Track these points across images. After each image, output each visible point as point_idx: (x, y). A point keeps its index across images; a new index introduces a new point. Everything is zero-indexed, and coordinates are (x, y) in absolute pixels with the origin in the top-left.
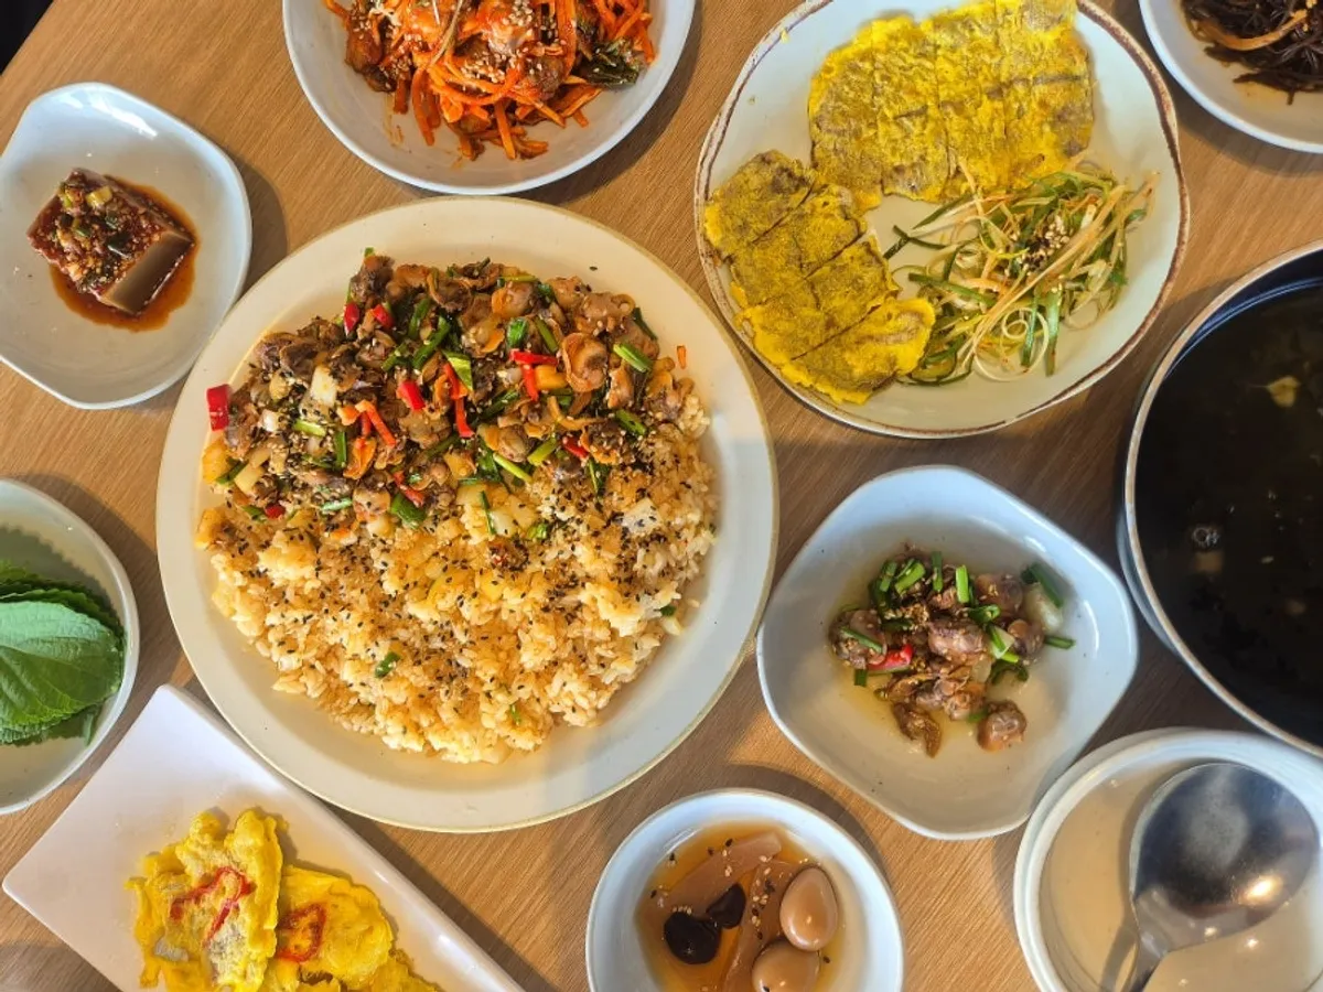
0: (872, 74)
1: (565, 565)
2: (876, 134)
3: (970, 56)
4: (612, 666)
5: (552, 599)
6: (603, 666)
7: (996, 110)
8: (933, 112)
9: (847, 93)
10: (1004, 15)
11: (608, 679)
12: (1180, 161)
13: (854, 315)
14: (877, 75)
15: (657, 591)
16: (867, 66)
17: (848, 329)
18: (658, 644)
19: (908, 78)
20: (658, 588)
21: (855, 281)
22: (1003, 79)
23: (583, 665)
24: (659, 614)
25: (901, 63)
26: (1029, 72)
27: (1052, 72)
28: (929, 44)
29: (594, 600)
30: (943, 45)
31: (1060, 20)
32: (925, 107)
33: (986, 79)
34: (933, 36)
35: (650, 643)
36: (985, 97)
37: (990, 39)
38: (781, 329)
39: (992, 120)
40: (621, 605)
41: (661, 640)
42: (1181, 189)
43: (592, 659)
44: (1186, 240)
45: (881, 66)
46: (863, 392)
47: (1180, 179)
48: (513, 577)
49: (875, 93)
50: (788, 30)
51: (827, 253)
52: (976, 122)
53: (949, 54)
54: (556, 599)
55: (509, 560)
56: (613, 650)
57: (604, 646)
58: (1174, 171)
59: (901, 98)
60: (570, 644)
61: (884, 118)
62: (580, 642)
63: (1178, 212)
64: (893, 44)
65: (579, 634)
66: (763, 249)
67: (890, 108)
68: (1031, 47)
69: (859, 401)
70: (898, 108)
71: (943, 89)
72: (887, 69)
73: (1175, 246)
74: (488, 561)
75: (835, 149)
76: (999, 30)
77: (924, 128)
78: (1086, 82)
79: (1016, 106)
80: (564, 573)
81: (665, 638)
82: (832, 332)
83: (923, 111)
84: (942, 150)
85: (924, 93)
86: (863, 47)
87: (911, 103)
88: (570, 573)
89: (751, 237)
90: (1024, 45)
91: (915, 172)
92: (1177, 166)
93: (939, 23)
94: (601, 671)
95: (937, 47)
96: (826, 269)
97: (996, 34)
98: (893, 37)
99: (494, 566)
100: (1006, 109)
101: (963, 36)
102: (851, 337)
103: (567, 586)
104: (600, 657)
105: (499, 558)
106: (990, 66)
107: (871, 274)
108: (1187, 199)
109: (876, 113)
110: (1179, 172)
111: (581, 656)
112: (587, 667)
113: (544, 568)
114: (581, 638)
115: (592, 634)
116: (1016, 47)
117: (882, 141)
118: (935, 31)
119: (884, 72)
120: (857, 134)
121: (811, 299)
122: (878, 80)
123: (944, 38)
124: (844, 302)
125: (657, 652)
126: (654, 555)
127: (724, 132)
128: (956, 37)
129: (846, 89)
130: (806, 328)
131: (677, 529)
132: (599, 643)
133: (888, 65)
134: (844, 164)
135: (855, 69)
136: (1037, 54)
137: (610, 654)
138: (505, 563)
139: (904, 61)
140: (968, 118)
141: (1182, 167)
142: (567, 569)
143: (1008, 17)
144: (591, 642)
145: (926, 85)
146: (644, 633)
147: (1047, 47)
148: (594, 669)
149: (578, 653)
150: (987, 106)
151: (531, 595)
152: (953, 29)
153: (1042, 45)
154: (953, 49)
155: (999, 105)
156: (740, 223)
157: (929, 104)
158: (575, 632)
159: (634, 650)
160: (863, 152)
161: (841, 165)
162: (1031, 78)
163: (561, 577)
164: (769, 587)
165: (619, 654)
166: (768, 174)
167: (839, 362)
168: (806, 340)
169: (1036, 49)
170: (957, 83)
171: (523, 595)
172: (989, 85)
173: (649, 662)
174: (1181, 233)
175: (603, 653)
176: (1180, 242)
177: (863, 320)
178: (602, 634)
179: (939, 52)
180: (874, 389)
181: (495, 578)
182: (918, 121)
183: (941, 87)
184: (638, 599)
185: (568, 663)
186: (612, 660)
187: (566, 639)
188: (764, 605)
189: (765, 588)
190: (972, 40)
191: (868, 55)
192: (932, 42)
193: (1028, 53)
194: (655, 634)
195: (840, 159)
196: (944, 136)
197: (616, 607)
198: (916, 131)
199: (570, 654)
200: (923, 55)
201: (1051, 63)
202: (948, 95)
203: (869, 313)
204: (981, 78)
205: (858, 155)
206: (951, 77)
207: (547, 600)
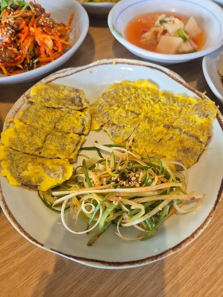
0: (132, 94)
2: (117, 110)
3: (168, 110)
7: (162, 131)
8: (141, 117)
9: (120, 93)
10: (188, 104)
12: (220, 201)
13: (50, 155)
14: (134, 95)
16: (133, 90)
17: (43, 157)
19: (142, 102)
21: (64, 145)
22: (173, 125)
25: (144, 97)
26: (184, 128)
27: (192, 133)
28: (158, 98)
30: (162, 101)
31: (207, 116)
32: (140, 114)
33: (168, 121)
34: (160, 97)
36: (162, 125)
37: (179, 109)
38: (21, 136)
39: (159, 133)
42: (211, 213)
44: (196, 237)
45: (137, 93)
46: (17, 181)
47: (214, 208)
49: (129, 100)
50: (117, 63)
51: (66, 130)
52: (152, 130)
53: (161, 105)
58: (214, 203)
59: (135, 106)
61: (124, 108)
63: (202, 222)
64: (146, 90)
66: (47, 111)
67: (129, 106)
68: (190, 120)
69: (11, 183)
70: (131, 108)
71: (151, 113)
72: (138, 96)
73: (189, 235)
75: (101, 105)
76: (184, 108)
77: (133, 119)
78: (204, 146)
79: (171, 135)
82: (37, 153)
83: (138, 115)
84: (132, 129)
85: (144, 110)
86: (137, 85)
87: (137, 110)
90: (189, 118)
91: (117, 128)
92: (217, 202)
93: (165, 94)
95: (159, 101)
96: (60, 134)
97: (182, 109)
98: (148, 89)
100: (166, 134)
101: (170, 102)
102: (39, 160)
106: (172, 118)
107: (70, 146)
108: (210, 220)
109: (123, 104)
110: (216, 205)
116: (186, 117)
117: (117, 113)
118: (162, 96)
119: (137, 96)
120: (111, 105)
121: (43, 137)
122: (133, 97)
123: (163, 99)
124: (53, 148)
127: (72, 74)
128: (168, 101)
129: (121, 92)
130: (30, 143)
133: (140, 95)
134: (99, 110)
135: (128, 89)
136: (191, 124)
139: (146, 97)
140: (151, 127)
141: (219, 204)
143: (189, 106)
145: (146, 108)
147: (197, 123)
150: (161, 128)
152: (169, 98)
153: (195, 122)
154: (164, 104)
155: (165, 131)
156: (47, 97)
157: (142, 114)
160: (108, 111)
161: (97, 109)
162: (184, 130)
166: (73, 95)
167: (24, 164)
168: (24, 148)
169: (192, 122)
170: (157, 114)
172: (168, 123)
174: (196, 232)
176: (192, 236)
177: (51, 159)
179: (159, 102)
180: (22, 184)
182: (134, 115)
183: (151, 112)
190: (172, 105)
191: (136, 89)
192: (159, 98)
193: (188, 121)
195: (99, 108)
196: (137, 125)
198: (130, 118)
200: (153, 100)
201: (194, 130)
202: (151, 116)
203: (55, 158)
204: (166, 119)
205: (105, 111)
206: (157, 112)
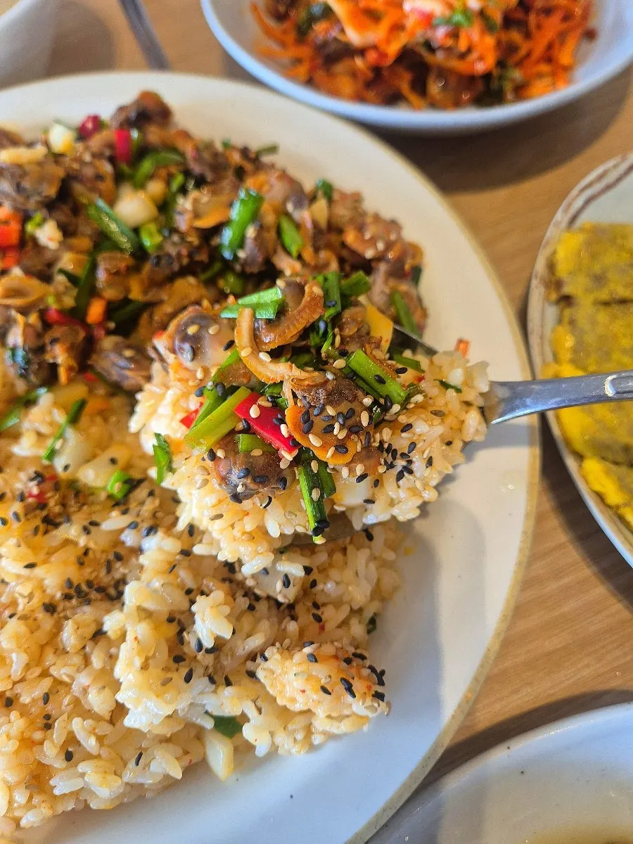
1: (119, 558)
4: (82, 767)
5: (67, 597)
6: (69, 756)
11: (61, 785)
15: (228, 683)
18: (177, 774)
20: (231, 679)
23: (38, 735)
24: (209, 724)
29: (123, 637)
35: (165, 765)
40: (155, 671)
41: (186, 771)
43: (58, 734)
48: (36, 530)
54: (74, 601)
55: (52, 503)
56: (100, 739)
57: (89, 723)
60: (46, 684)
62: (62, 691)
65: (66, 679)
74: (19, 486)
80: (109, 568)
81: (197, 769)
88: (117, 576)
89: (604, 295)
94: (59, 763)
99: (22, 498)
103: (101, 590)
104: (72, 739)
105: (35, 491)
111: (48, 717)
112: (41, 743)
113: (82, 541)
114: (68, 686)
115: (85, 691)
125: (169, 785)
126: (258, 621)
131: (320, 600)
132: (87, 714)
137: (91, 743)
138: (42, 505)
142: (118, 564)
144: (77, 702)
146: (166, 740)
148: (50, 753)
149: (49, 708)
151: (39, 571)
158: (63, 671)
159: (132, 764)
163: (103, 572)
164: (415, 786)
165: (104, 752)
171: (31, 566)
173: (148, 795)
175: (80, 736)
178: (97, 701)
181: (9, 515)
184: (188, 679)
185: (22, 715)
186: (89, 757)
187: (45, 674)
188: (391, 813)
189: (405, 785)
194: (186, 753)
197: (145, 667)
199: (34, 700)
207: (58, 595)
